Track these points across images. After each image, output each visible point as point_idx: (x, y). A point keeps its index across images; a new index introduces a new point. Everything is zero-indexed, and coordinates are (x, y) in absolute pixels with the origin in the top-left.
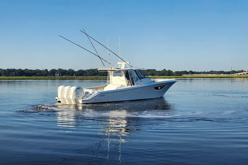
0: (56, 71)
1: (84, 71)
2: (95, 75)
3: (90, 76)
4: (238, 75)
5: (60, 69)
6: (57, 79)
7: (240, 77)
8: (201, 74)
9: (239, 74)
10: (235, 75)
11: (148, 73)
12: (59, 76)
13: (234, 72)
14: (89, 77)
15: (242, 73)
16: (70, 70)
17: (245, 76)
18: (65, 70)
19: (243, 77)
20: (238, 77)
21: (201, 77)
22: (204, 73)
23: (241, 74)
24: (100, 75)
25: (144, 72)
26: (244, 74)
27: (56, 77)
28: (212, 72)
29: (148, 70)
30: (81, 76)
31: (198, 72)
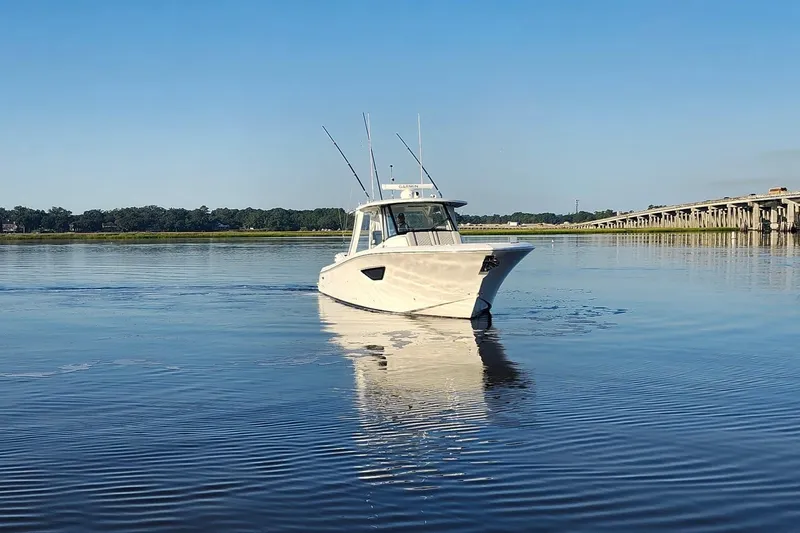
0: (7, 217)
1: (104, 215)
2: (142, 227)
3: (125, 231)
4: (597, 225)
5: (21, 210)
6: (11, 241)
7: (603, 232)
8: (485, 222)
9: (599, 222)
10: (589, 225)
11: (321, 221)
12: (18, 231)
13: (584, 217)
14: (122, 234)
15: (608, 220)
16: (57, 211)
17: (616, 227)
18: (38, 212)
19: (610, 232)
20: (596, 233)
21: (484, 231)
22: (496, 219)
23: (605, 224)
24: (163, 229)
25: (308, 217)
26: (614, 222)
27: (7, 235)
28: (519, 217)
29: (320, 212)
30: (94, 231)
31: (477, 217)
